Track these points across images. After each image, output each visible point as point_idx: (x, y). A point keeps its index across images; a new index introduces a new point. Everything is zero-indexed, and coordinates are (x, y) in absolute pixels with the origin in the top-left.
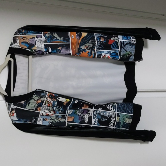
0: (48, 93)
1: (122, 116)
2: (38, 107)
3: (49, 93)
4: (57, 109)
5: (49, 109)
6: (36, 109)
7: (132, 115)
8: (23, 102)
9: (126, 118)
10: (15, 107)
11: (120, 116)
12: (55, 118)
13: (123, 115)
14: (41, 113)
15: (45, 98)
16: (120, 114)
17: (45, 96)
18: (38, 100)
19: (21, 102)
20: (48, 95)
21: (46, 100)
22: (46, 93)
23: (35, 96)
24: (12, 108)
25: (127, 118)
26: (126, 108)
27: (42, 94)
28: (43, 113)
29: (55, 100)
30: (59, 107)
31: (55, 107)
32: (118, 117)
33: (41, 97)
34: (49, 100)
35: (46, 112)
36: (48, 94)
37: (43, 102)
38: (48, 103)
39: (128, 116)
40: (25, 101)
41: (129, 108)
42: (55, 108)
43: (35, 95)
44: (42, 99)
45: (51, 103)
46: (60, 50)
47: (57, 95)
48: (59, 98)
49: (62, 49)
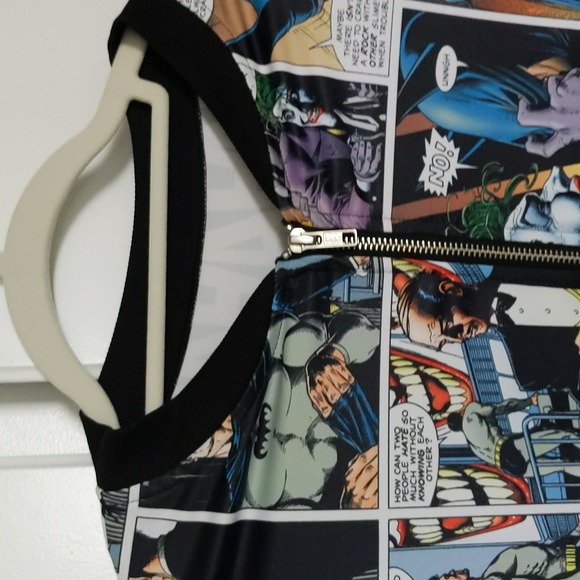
0: (387, 261)
2: (346, 455)
3: (402, 265)
4: (545, 425)
5: (466, 451)
6: (335, 491)
8: (219, 445)
10: (159, 522)
12: (550, 559)
14: (386, 518)
15: (376, 325)
17: (376, 303)
18: (319, 362)
19: (202, 452)
20: (401, 283)
21: (393, 351)
22: (370, 268)
23: (289, 323)
24: (139, 538)
27: (339, 290)
28: (406, 525)
29: (473, 325)
30: (560, 404)
31: (516, 406)
33: (340, 325)
34: (423, 333)
35: (436, 502)
36: (396, 271)
37: (365, 373)
38: (426, 380)
40: (227, 424)
42: (516, 422)
43: (280, 316)
44: (356, 345)
45: (455, 375)
46: (541, 83)
47: (487, 270)
48: (508, 301)
49: (560, 83)
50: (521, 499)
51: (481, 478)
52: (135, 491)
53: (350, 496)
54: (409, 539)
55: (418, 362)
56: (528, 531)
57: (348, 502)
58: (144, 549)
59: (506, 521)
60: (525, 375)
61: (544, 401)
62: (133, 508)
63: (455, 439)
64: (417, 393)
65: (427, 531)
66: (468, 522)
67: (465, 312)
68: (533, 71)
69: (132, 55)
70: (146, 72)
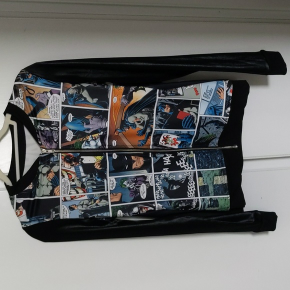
0: (60, 154)
1: (207, 174)
2: (54, 187)
3: (63, 154)
4: (89, 180)
5: (75, 185)
6: (52, 193)
7: (225, 167)
8: (30, 187)
9: (215, 175)
10: (20, 200)
11: (203, 175)
12: (89, 202)
13: (209, 173)
14: (61, 197)
15: (59, 165)
16: (202, 173)
17: (59, 161)
18: (48, 172)
19: (27, 188)
20: (63, 158)
21: (62, 169)
22: (57, 155)
23: (42, 166)
24: (17, 203)
25: (218, 176)
26: (212, 160)
27: (52, 159)
28: (65, 198)
29: (76, 164)
30: (91, 176)
31: (84, 177)
32: (200, 178)
33: (52, 166)
34: (67, 166)
35: (70, 194)
36: (62, 156)
37: (57, 174)
38: (68, 174)
39: (218, 173)
40: (32, 183)
41: (216, 159)
42: (84, 180)
43: (41, 164)
44: (55, 169)
45: (73, 173)
46: (88, 120)
47: (79, 154)
48: (82, 159)
49: (92, 119)
50: (85, 192)
51: (78, 189)
52: (15, 196)
53: (55, 194)
54: (65, 200)
55: (66, 171)
56: (86, 197)
57: (55, 195)
58: (18, 205)
59: (82, 196)
60: (85, 172)
61: (89, 176)
62: (15, 199)
63: (73, 183)
64: (66, 176)
65: (68, 198)
66: (76, 197)
67: (75, 162)
68: (86, 117)
69: (9, 116)
70: (12, 119)
